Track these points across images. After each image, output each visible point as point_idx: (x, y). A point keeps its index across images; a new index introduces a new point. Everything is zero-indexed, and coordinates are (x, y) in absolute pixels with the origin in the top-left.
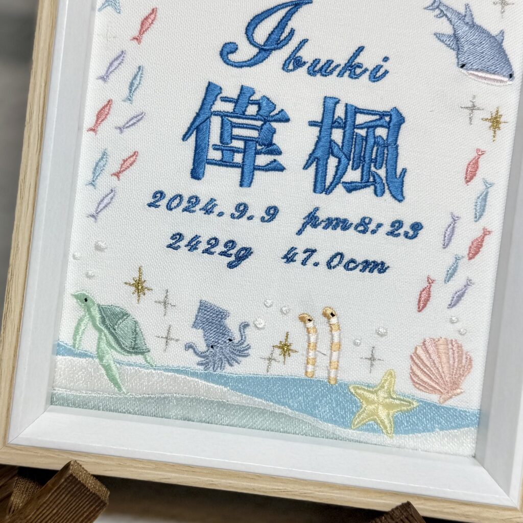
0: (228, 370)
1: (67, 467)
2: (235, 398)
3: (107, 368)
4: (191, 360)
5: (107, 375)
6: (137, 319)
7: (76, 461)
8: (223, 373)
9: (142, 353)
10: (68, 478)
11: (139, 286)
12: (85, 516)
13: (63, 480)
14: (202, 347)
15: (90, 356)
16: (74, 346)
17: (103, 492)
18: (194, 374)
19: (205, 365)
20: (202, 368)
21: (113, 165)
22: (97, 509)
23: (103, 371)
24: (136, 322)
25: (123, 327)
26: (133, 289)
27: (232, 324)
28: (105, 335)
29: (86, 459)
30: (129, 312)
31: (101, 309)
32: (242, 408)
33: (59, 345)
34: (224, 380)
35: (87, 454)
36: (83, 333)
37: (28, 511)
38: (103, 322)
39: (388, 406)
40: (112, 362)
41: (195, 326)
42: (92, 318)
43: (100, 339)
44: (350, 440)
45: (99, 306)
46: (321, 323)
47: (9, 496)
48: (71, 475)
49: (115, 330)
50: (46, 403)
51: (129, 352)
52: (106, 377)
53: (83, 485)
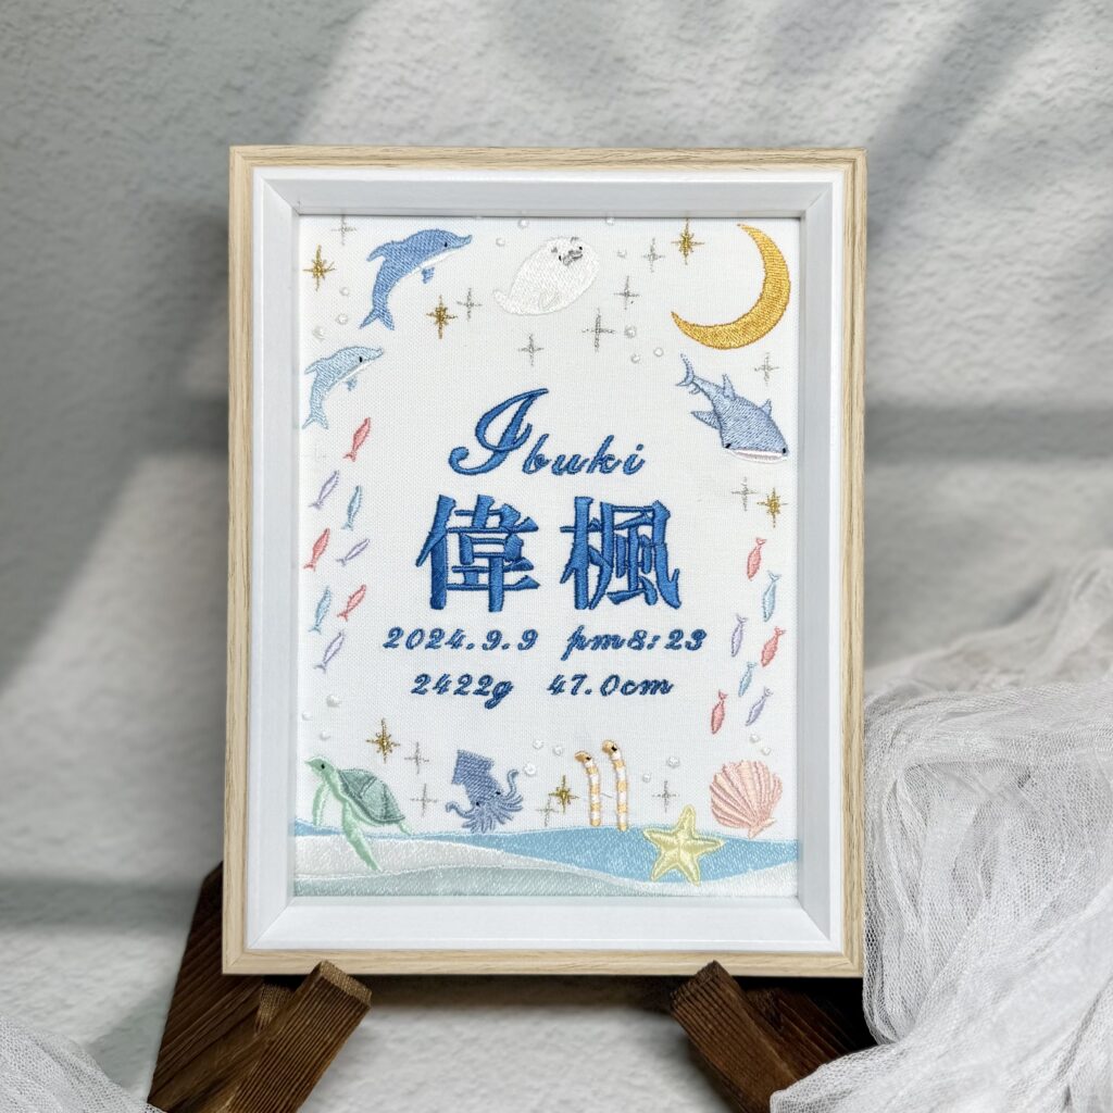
0: (499, 829)
1: (317, 970)
2: (512, 861)
3: (357, 845)
4: (454, 823)
5: (359, 852)
6: (386, 782)
7: (326, 962)
8: (494, 833)
9: (397, 822)
10: (319, 983)
11: (384, 743)
12: (344, 1022)
13: (313, 986)
14: (466, 805)
15: (335, 833)
16: (315, 824)
17: (363, 993)
18: (460, 839)
19: (472, 826)
20: (468, 830)
21: (338, 604)
22: (358, 1013)
23: (352, 849)
24: (385, 786)
25: (372, 795)
26: (377, 746)
27: (498, 774)
28: (350, 805)
29: (338, 957)
30: (376, 775)
31: (342, 775)
32: (520, 872)
33: (296, 824)
34: (495, 842)
35: (340, 952)
36: (324, 806)
37: (278, 1025)
38: (346, 790)
39: (690, 849)
40: (362, 836)
41: (455, 781)
42: (333, 787)
43: (344, 811)
44: (651, 895)
45: (339, 772)
46: (601, 760)
47: (256, 1009)
48: (322, 978)
49: (361, 797)
50: (288, 895)
51: (380, 822)
52: (356, 855)
53: (337, 988)
